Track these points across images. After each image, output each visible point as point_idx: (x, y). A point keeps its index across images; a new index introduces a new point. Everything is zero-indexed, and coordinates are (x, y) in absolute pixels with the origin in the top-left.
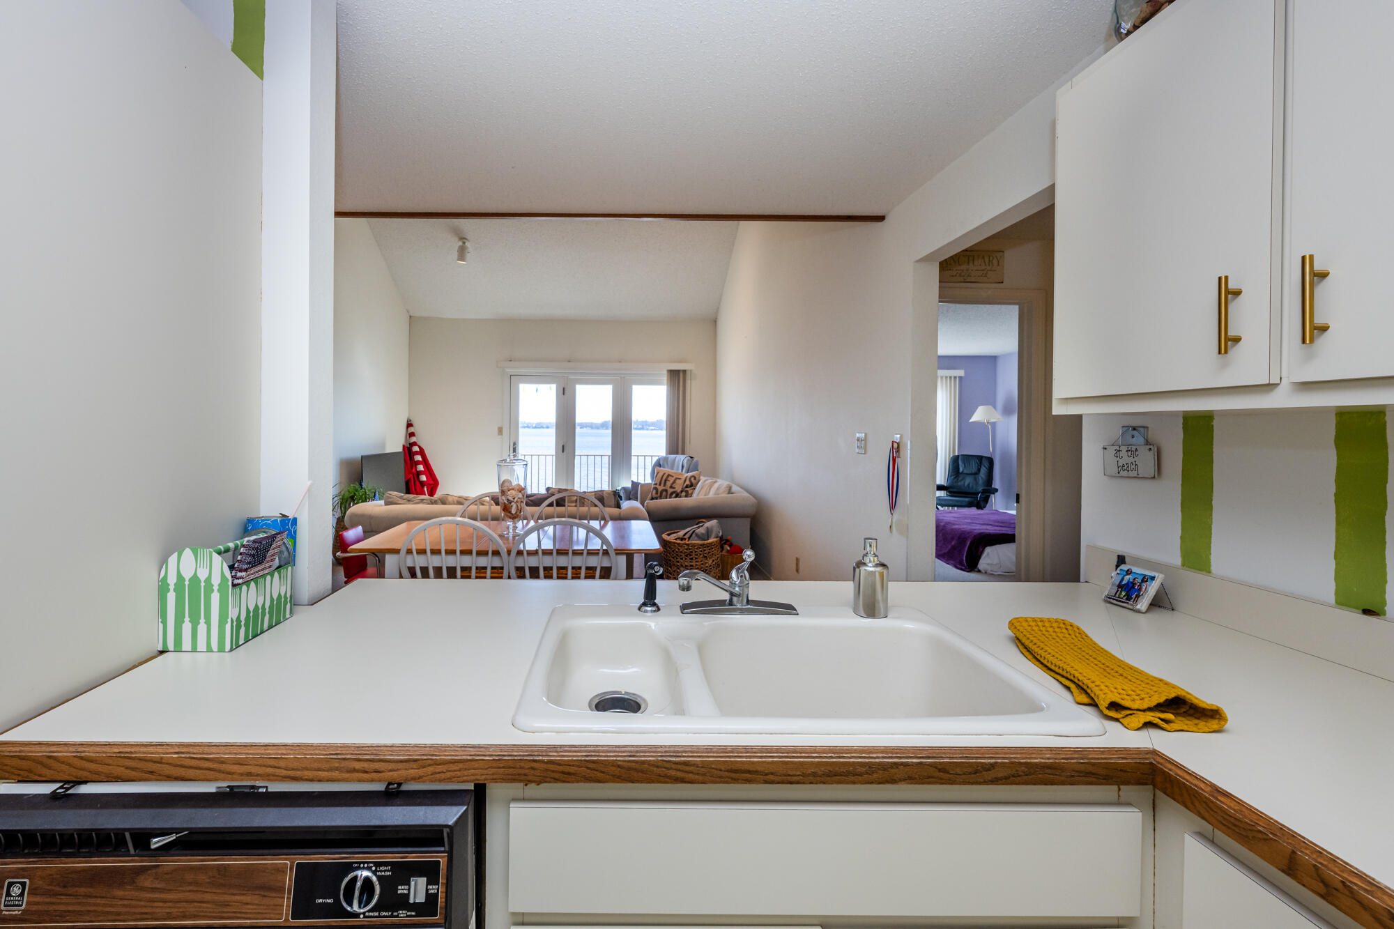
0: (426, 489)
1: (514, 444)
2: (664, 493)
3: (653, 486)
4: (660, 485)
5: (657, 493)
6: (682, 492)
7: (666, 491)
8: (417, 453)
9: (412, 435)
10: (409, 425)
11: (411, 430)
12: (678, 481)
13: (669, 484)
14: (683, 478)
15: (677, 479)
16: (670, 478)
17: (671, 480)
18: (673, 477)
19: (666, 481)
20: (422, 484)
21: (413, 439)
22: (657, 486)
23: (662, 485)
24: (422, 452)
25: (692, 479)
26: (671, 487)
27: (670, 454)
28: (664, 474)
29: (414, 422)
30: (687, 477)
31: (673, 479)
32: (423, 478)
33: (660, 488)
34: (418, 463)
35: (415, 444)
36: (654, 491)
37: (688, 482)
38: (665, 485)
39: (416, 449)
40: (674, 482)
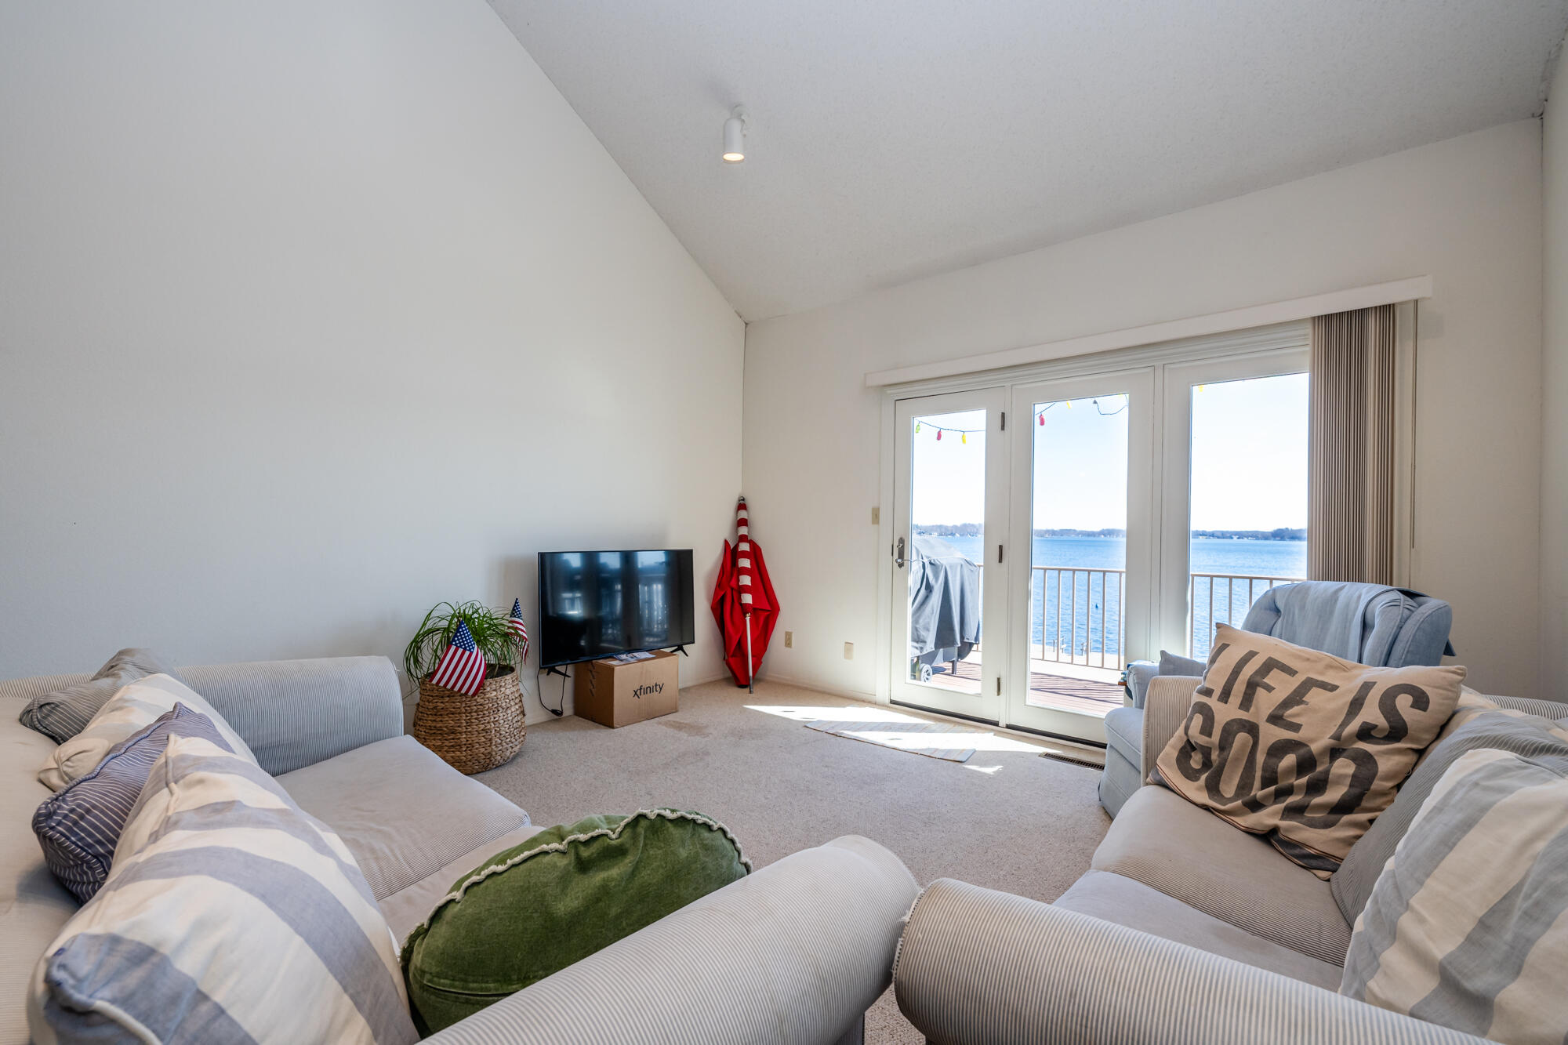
0: (748, 619)
1: (902, 541)
2: (1241, 738)
3: (1196, 698)
4: (1225, 696)
5: (1207, 730)
6: (1334, 753)
7: (1252, 729)
8: (744, 554)
9: (742, 522)
10: (742, 506)
11: (743, 514)
12: (1315, 696)
13: (1266, 702)
14: (1349, 687)
15: (1309, 684)
16: (1274, 678)
17: (1282, 686)
18: (1292, 672)
19: (1252, 686)
20: (745, 608)
21: (743, 531)
22: (1212, 702)
23: (1236, 697)
24: (756, 553)
25: (1403, 702)
26: (1275, 719)
27: (1326, 577)
28: (1252, 654)
29: (750, 503)
30: (1367, 687)
31: (1295, 682)
32: (747, 599)
33: (1226, 713)
34: (744, 571)
35: (743, 538)
36: (1198, 720)
37: (1371, 714)
38: (1246, 702)
39: (745, 547)
40: (1296, 698)
